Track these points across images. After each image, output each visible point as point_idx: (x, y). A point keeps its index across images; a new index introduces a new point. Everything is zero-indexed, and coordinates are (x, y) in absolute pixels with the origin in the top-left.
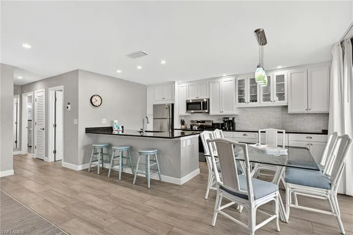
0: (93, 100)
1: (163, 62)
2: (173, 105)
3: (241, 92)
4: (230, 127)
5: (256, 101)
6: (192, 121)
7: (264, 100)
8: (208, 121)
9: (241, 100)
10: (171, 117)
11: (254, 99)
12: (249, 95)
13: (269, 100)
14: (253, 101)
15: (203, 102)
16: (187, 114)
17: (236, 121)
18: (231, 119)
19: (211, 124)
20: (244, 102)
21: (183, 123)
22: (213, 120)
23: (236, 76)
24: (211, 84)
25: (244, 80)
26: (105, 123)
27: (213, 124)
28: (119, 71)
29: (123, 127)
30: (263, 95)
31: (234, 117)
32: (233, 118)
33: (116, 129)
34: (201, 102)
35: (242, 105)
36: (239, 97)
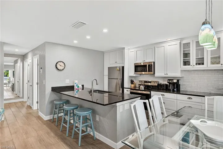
0: (58, 66)
1: (105, 31)
2: (123, 67)
3: (186, 55)
4: (174, 88)
5: (203, 64)
6: (140, 81)
7: (212, 63)
8: (154, 82)
9: (186, 63)
10: (121, 78)
11: (200, 62)
12: (195, 58)
13: (219, 63)
14: (199, 64)
15: (149, 65)
16: (135, 75)
17: (180, 83)
18: (175, 81)
19: (157, 85)
20: (189, 65)
21: (132, 82)
22: (159, 81)
23: (181, 39)
24: (156, 49)
25: (189, 43)
26: (67, 83)
27: (158, 84)
28: (75, 42)
29: (83, 86)
30: (212, 58)
31: (178, 79)
32: (178, 81)
33: (76, 88)
34: (146, 65)
35: (187, 67)
36: (184, 60)
